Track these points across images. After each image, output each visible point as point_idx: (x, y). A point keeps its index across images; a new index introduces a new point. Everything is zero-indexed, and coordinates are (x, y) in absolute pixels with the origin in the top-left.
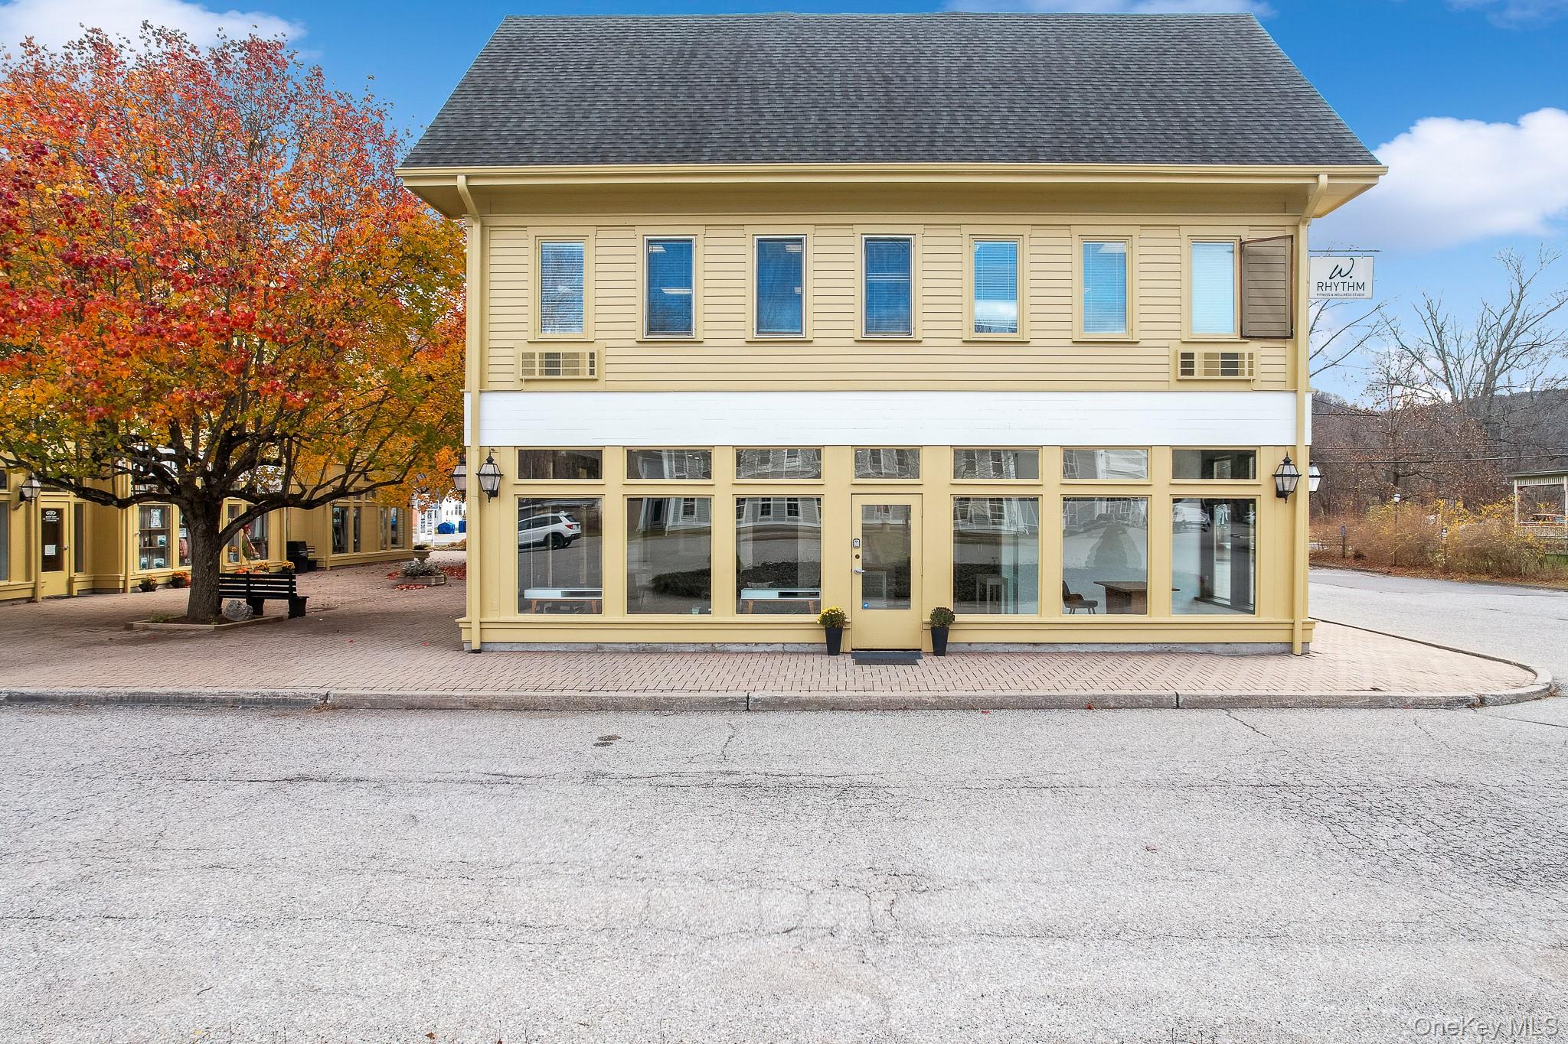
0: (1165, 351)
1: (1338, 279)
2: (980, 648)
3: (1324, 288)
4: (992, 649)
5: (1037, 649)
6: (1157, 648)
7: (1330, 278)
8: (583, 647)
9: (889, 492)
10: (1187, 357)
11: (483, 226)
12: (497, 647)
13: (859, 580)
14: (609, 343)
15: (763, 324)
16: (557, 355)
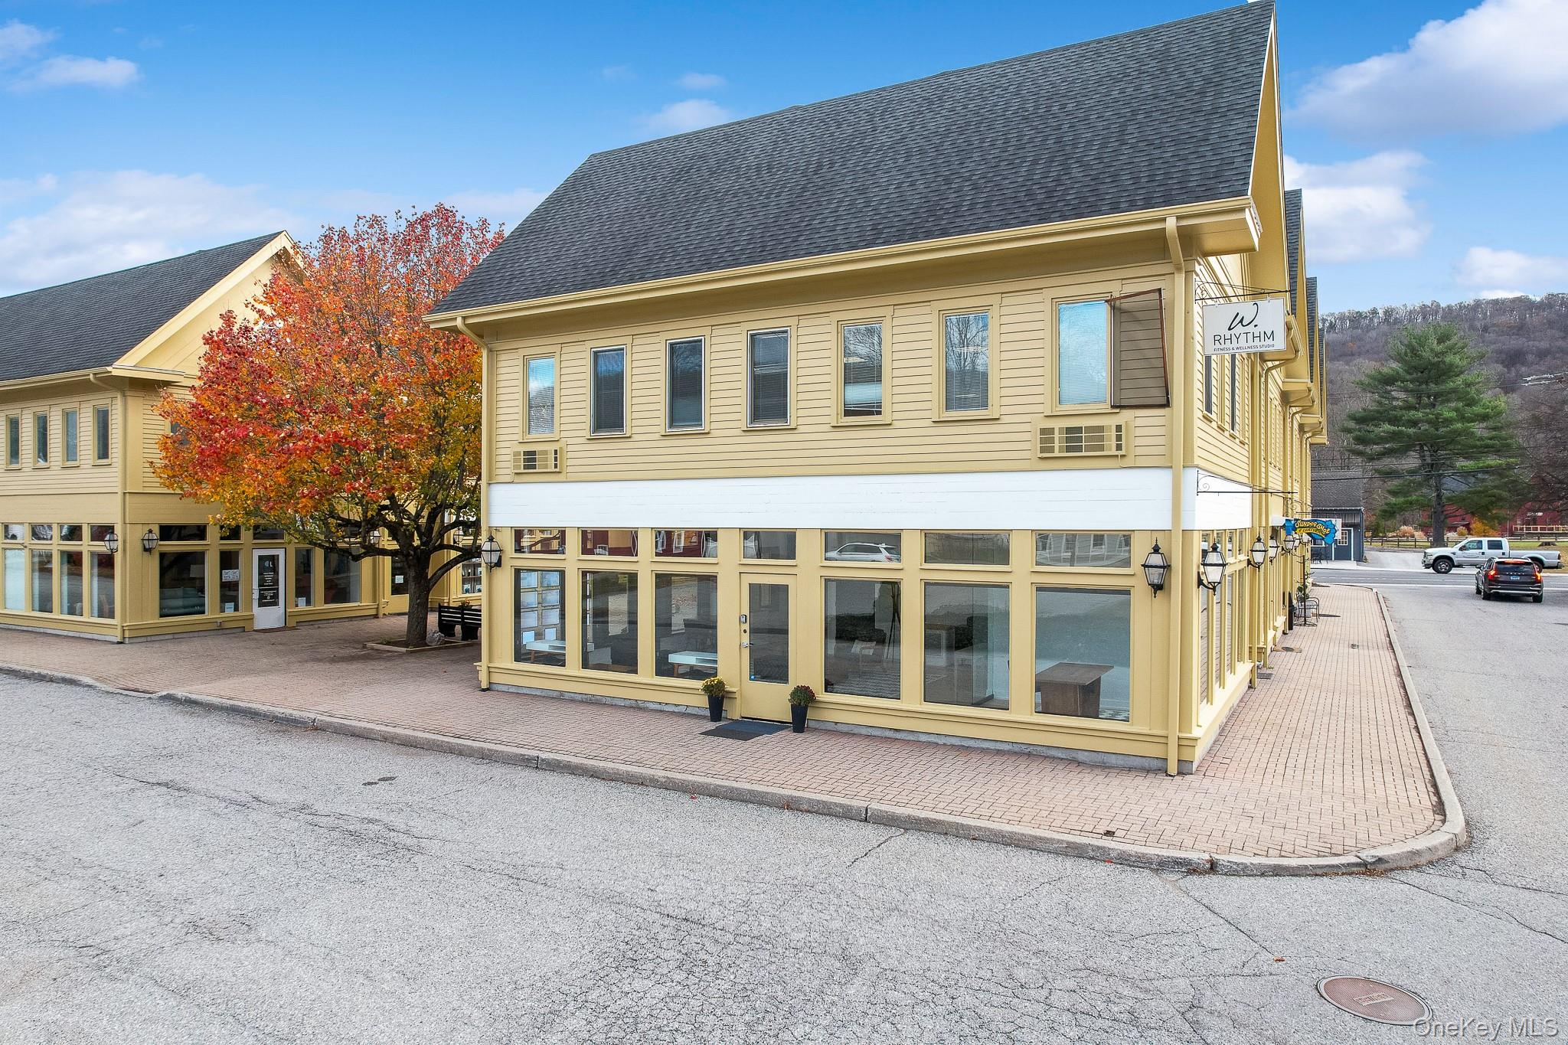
0: (1027, 427)
1: (1239, 329)
2: (845, 729)
3: (1222, 341)
4: (856, 731)
5: (898, 735)
6: (1016, 748)
7: (1230, 329)
8: (551, 694)
9: (770, 572)
10: (1046, 432)
11: (490, 351)
12: (500, 688)
13: (746, 653)
14: (570, 441)
15: (673, 421)
16: (534, 453)
